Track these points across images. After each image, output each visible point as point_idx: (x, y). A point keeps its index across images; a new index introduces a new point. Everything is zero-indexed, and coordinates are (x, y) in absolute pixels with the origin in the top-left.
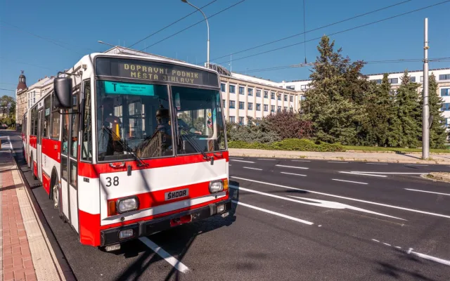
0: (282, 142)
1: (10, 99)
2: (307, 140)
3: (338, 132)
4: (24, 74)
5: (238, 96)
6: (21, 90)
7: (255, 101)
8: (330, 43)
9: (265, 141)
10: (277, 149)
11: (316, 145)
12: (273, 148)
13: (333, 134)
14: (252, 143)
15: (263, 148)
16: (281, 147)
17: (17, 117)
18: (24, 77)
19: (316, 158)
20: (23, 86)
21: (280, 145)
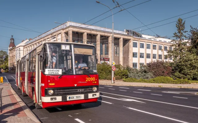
0: (155, 79)
1: (5, 53)
2: (169, 77)
3: (186, 73)
4: (13, 38)
5: (146, 50)
6: (11, 47)
7: (158, 53)
8: (183, 22)
9: (146, 78)
10: (152, 82)
11: (174, 80)
12: (150, 82)
13: (183, 74)
14: (139, 79)
15: (145, 82)
16: (154, 81)
17: (9, 64)
18: (13, 40)
19: (167, 87)
20: (13, 45)
21: (154, 80)
